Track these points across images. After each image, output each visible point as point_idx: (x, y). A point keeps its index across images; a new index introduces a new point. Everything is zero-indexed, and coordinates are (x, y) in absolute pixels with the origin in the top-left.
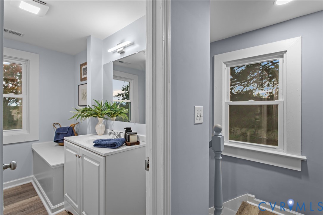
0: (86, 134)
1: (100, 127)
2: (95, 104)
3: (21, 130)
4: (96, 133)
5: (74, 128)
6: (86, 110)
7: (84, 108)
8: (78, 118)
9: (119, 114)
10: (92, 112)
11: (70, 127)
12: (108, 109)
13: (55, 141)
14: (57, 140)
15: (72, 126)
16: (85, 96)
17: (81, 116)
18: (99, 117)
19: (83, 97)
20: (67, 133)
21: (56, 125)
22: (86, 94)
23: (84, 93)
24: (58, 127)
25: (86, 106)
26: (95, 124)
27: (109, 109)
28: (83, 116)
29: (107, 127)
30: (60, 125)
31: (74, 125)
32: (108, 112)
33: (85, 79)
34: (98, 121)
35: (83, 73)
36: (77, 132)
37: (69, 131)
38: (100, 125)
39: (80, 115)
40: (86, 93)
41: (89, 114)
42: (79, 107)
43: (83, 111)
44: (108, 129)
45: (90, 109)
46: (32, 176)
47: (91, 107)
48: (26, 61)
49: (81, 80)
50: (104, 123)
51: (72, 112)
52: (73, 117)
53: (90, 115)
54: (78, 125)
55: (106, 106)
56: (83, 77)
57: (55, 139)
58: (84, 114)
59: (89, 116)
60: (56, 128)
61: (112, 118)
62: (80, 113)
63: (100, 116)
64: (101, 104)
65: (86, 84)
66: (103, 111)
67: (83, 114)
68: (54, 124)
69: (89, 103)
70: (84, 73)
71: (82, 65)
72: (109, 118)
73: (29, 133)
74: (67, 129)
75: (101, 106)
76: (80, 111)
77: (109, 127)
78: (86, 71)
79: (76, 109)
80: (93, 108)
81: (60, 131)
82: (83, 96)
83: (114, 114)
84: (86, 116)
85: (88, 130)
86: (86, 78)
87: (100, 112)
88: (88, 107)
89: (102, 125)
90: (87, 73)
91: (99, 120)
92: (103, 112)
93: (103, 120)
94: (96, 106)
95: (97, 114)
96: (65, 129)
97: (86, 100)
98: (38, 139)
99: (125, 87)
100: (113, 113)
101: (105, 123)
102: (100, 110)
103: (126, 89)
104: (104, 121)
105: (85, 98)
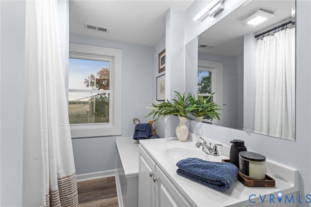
0: (164, 138)
1: (182, 129)
2: (175, 97)
3: (108, 124)
4: (176, 136)
5: (152, 125)
6: (165, 106)
7: (162, 103)
8: (155, 115)
9: (209, 111)
10: (172, 109)
11: (148, 124)
12: (193, 105)
13: (135, 139)
14: (136, 137)
15: (150, 123)
16: (163, 89)
17: (158, 114)
18: (181, 116)
19: (161, 91)
20: (145, 131)
21: (136, 120)
22: (164, 87)
23: (162, 86)
24: (137, 123)
25: (165, 100)
26: (175, 125)
27: (195, 105)
28: (160, 114)
29: (191, 130)
30: (139, 121)
31: (152, 121)
32: (193, 109)
33: (163, 69)
34: (179, 121)
35: (161, 63)
36: (155, 129)
37: (147, 129)
38: (183, 127)
39: (157, 112)
40: (164, 85)
41: (168, 111)
42: (157, 102)
43: (161, 107)
44: (193, 133)
45: (168, 105)
46: (116, 170)
47: (170, 102)
48: (112, 58)
49: (159, 71)
50: (186, 125)
51: (149, 108)
52: (150, 115)
53: (170, 112)
54: (156, 122)
55: (190, 101)
56: (161, 67)
57: (134, 136)
58: (162, 111)
59: (168, 113)
60: (136, 124)
61: (197, 118)
62: (157, 109)
63: (183, 114)
64: (184, 97)
65: (165, 74)
66: (186, 107)
67: (160, 110)
68: (134, 119)
69: (168, 96)
70: (163, 62)
71: (160, 55)
72: (194, 117)
73: (113, 127)
74: (145, 126)
75: (183, 100)
76: (157, 107)
77: (194, 131)
78: (165, 59)
79: (153, 105)
80: (173, 103)
81: (138, 128)
82: (161, 89)
83: (201, 112)
84: (165, 114)
85: (166, 131)
86: (165, 67)
87: (182, 108)
88: (166, 101)
89: (185, 127)
90: (165, 61)
91: (181, 120)
92: (187, 109)
93: (186, 120)
94: (176, 101)
95: (178, 111)
96: (143, 125)
97: (165, 93)
98: (121, 134)
99: (199, 82)
100: (200, 110)
101: (188, 124)
102: (182, 106)
103: (200, 84)
104: (187, 122)
105: (163, 91)
